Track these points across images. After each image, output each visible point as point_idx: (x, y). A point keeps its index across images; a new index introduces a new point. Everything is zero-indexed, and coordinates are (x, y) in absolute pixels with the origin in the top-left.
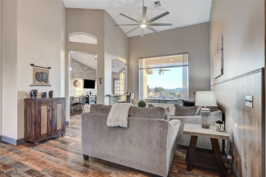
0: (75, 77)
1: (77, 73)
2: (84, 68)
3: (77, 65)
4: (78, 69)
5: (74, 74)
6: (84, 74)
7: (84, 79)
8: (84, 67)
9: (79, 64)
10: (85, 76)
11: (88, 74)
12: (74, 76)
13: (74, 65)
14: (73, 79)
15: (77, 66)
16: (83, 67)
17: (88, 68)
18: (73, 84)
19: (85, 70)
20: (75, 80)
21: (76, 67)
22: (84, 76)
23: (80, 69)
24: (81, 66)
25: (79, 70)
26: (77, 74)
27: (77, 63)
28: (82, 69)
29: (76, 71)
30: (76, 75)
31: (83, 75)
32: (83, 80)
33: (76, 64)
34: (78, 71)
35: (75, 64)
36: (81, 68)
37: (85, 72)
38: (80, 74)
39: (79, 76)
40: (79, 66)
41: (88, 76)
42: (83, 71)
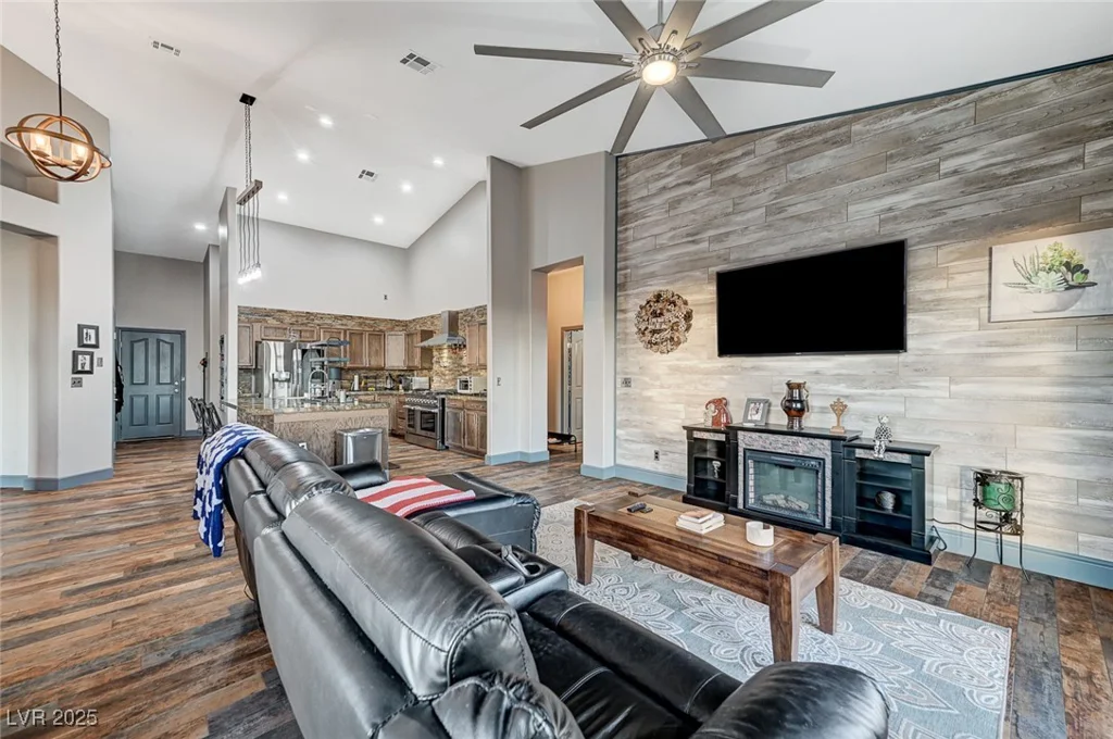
0: (652, 275)
1: (663, 240)
2: (739, 169)
3: (662, 183)
4: (673, 204)
5: (647, 252)
6: (739, 218)
8: (739, 152)
9: (685, 160)
10: (745, 241)
11: (781, 210)
12: (641, 272)
13: (644, 193)
14: (637, 295)
15: (670, 181)
16: (721, 166)
18: (633, 329)
19: (747, 182)
20: (648, 298)
21: (657, 201)
22: (731, 242)
23: (696, 193)
24: (701, 169)
25: (685, 207)
26: (662, 248)
27: (663, 166)
28: (713, 185)
29: (656, 231)
30: (660, 257)
31: (727, 234)
33: (661, 176)
34: (678, 222)
35: (646, 182)
36: (704, 183)
37: (744, 196)
38: (693, 242)
39: (687, 258)
40: (680, 181)
41: (784, 219)
42: (720, 204)
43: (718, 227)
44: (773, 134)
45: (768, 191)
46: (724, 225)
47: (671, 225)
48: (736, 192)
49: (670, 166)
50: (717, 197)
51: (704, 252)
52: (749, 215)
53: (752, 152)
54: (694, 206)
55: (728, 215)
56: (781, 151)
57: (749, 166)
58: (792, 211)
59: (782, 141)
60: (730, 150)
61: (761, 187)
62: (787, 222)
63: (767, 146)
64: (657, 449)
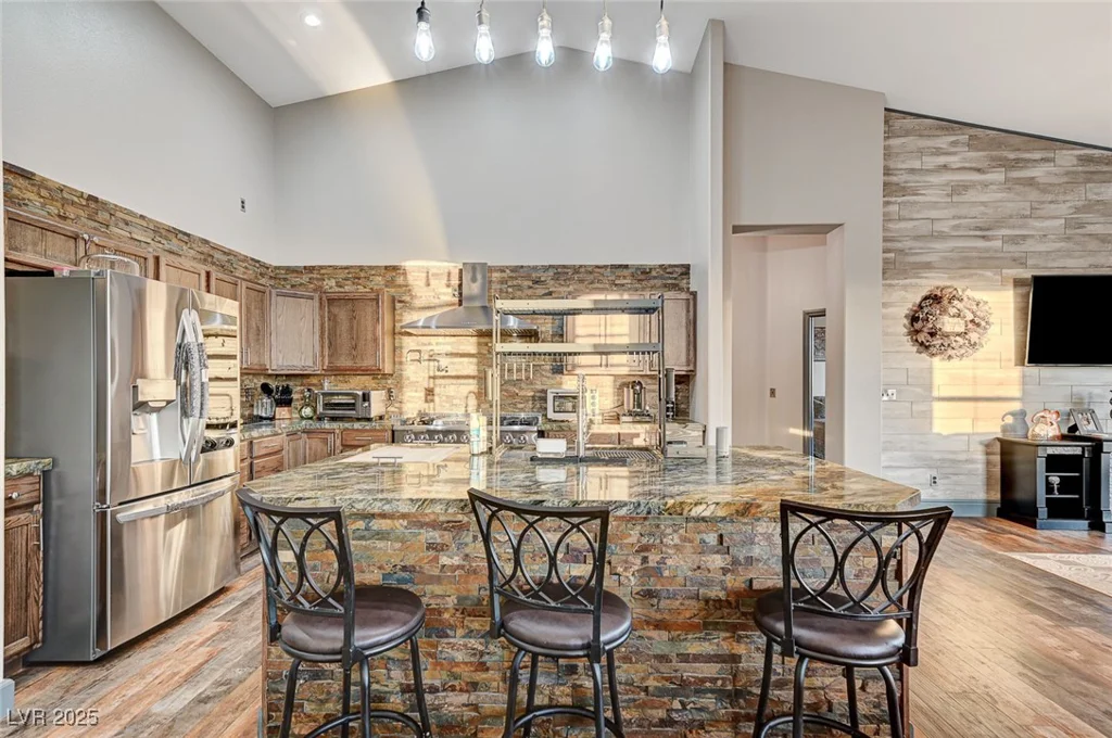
0: (928, 266)
1: (944, 227)
2: (1038, 172)
3: (942, 160)
4: (958, 189)
5: (917, 238)
6: (1037, 224)
7: (1027, 274)
8: (1037, 155)
9: (973, 144)
10: (1042, 248)
11: (1081, 226)
12: (912, 259)
13: (917, 164)
14: (905, 287)
15: (953, 161)
16: (1017, 164)
17: (1080, 158)
18: (901, 327)
19: (1044, 189)
20: (925, 293)
21: (934, 179)
22: (1030, 246)
23: (986, 185)
24: (993, 159)
25: (971, 196)
26: (942, 236)
27: (943, 142)
28: (1007, 180)
29: (934, 214)
30: (938, 245)
31: (1024, 237)
32: (1018, 283)
33: (938, 152)
34: (963, 211)
35: (921, 152)
36: (998, 176)
37: (1043, 202)
38: (983, 237)
39: (975, 254)
40: (967, 165)
41: (1084, 235)
42: (1015, 203)
43: (1013, 227)
44: (1073, 149)
45: (1068, 204)
46: (1020, 227)
47: (953, 211)
48: (1034, 195)
49: (954, 143)
50: (1011, 195)
51: (996, 251)
52: (1048, 223)
53: (1053, 160)
54: (984, 198)
55: (1026, 217)
56: (1080, 169)
57: (1049, 173)
58: (1090, 229)
59: (1084, 160)
60: (1028, 151)
61: (1061, 198)
62: (1086, 239)
63: (1067, 158)
64: (935, 474)
